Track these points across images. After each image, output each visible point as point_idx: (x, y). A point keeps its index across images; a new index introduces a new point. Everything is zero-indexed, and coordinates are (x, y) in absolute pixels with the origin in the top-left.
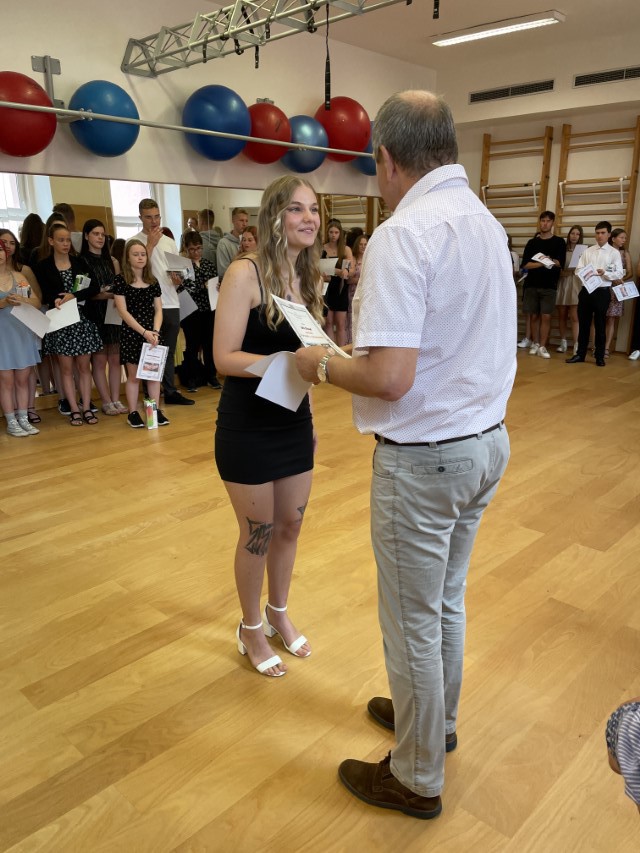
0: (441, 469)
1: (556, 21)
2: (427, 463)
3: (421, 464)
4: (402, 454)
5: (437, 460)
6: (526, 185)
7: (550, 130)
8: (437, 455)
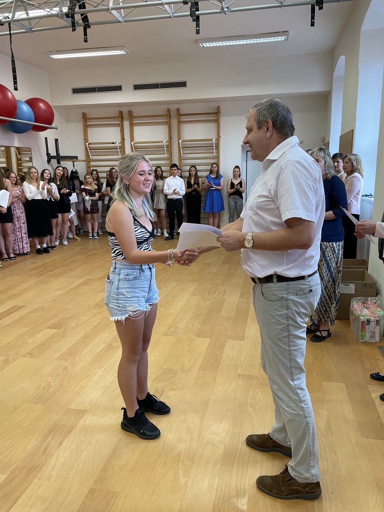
0: (311, 291)
1: (125, 53)
2: (304, 289)
3: (301, 290)
4: (290, 286)
5: (309, 286)
6: (113, 143)
7: (121, 113)
8: (308, 283)
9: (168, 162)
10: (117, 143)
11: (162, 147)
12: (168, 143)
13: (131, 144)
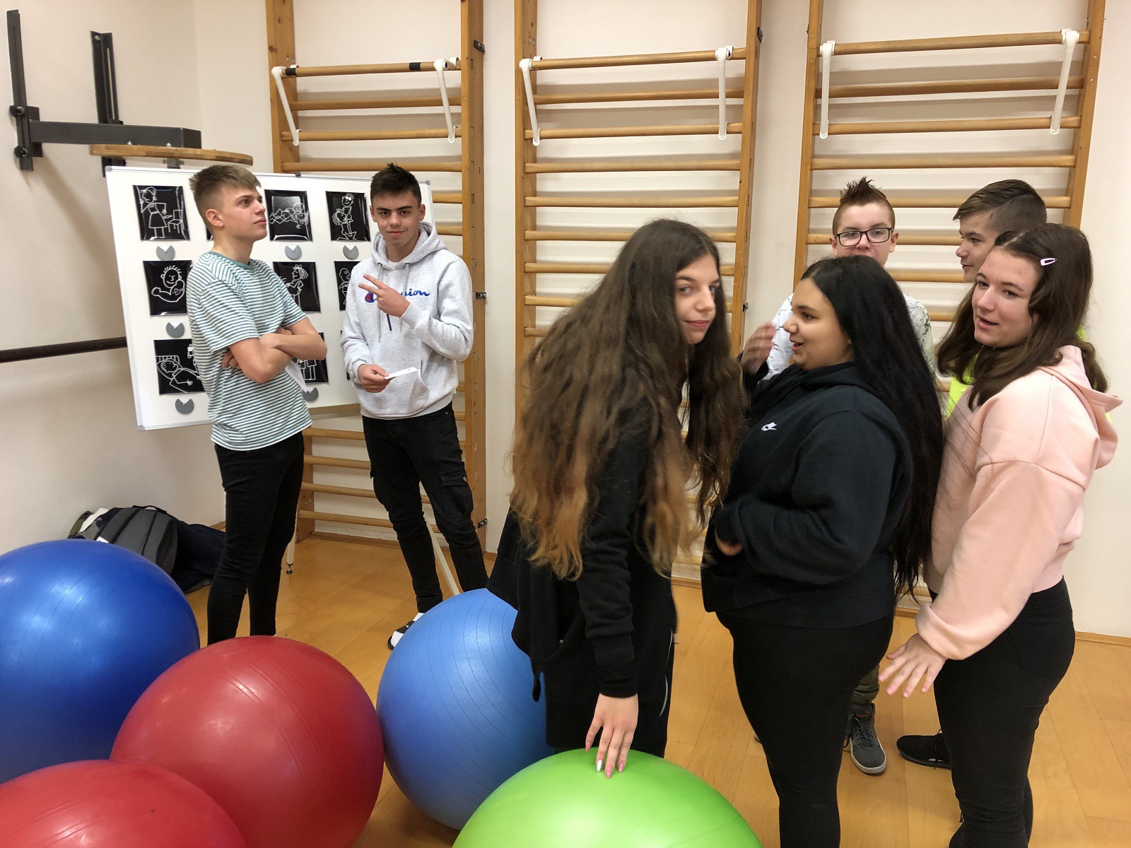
9: (731, 181)
10: (439, 65)
11: (705, 90)
12: (739, 68)
13: (519, 72)
